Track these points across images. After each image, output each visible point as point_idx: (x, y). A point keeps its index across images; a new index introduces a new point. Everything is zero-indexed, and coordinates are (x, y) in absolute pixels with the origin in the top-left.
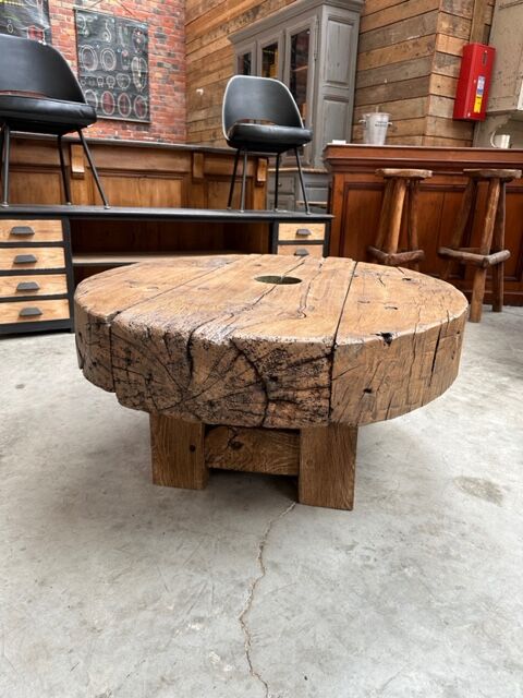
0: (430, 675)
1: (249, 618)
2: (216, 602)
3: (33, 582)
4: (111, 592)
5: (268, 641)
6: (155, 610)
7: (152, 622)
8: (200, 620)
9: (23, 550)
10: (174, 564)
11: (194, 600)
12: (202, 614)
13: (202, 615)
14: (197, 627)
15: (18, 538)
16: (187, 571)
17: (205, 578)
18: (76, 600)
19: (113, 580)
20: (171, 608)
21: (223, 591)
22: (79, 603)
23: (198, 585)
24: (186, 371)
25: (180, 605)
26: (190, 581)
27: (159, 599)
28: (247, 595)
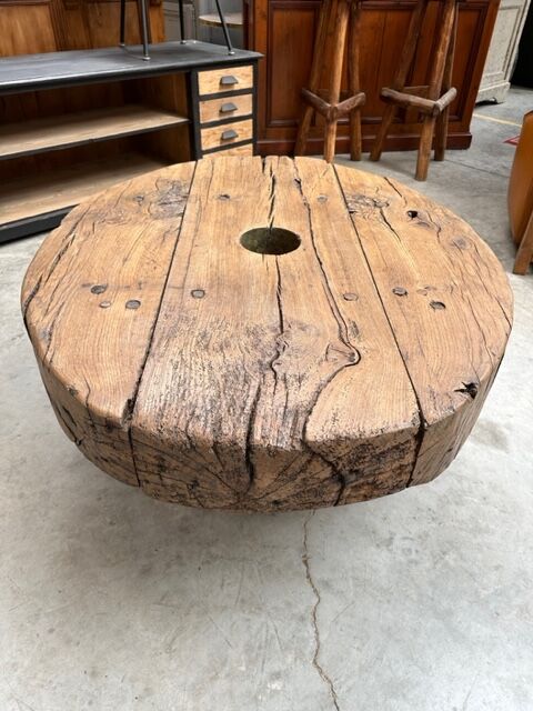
0: (499, 679)
1: (323, 660)
2: (285, 648)
3: (82, 675)
4: (174, 665)
5: (350, 682)
6: (228, 675)
7: (231, 693)
8: (276, 676)
9: (51, 631)
10: (225, 608)
11: (262, 651)
12: (277, 666)
13: (277, 669)
14: (276, 685)
15: (37, 616)
16: (242, 615)
17: (263, 619)
18: (140, 686)
19: (169, 648)
20: (243, 668)
21: (287, 632)
22: (146, 690)
23: (259, 631)
24: (246, 478)
25: (251, 662)
26: (249, 627)
27: (226, 660)
28: (312, 630)
